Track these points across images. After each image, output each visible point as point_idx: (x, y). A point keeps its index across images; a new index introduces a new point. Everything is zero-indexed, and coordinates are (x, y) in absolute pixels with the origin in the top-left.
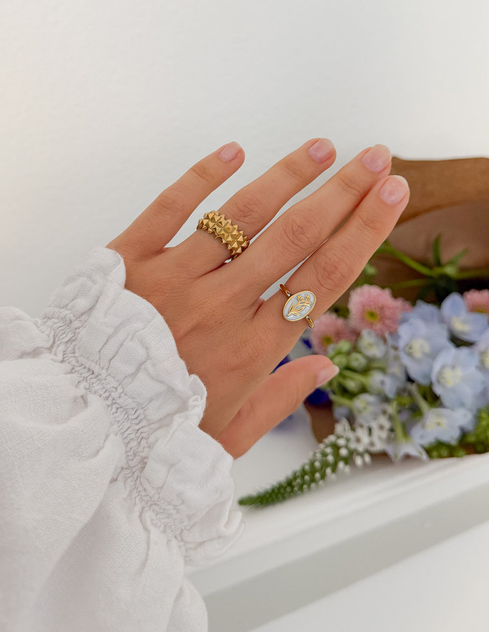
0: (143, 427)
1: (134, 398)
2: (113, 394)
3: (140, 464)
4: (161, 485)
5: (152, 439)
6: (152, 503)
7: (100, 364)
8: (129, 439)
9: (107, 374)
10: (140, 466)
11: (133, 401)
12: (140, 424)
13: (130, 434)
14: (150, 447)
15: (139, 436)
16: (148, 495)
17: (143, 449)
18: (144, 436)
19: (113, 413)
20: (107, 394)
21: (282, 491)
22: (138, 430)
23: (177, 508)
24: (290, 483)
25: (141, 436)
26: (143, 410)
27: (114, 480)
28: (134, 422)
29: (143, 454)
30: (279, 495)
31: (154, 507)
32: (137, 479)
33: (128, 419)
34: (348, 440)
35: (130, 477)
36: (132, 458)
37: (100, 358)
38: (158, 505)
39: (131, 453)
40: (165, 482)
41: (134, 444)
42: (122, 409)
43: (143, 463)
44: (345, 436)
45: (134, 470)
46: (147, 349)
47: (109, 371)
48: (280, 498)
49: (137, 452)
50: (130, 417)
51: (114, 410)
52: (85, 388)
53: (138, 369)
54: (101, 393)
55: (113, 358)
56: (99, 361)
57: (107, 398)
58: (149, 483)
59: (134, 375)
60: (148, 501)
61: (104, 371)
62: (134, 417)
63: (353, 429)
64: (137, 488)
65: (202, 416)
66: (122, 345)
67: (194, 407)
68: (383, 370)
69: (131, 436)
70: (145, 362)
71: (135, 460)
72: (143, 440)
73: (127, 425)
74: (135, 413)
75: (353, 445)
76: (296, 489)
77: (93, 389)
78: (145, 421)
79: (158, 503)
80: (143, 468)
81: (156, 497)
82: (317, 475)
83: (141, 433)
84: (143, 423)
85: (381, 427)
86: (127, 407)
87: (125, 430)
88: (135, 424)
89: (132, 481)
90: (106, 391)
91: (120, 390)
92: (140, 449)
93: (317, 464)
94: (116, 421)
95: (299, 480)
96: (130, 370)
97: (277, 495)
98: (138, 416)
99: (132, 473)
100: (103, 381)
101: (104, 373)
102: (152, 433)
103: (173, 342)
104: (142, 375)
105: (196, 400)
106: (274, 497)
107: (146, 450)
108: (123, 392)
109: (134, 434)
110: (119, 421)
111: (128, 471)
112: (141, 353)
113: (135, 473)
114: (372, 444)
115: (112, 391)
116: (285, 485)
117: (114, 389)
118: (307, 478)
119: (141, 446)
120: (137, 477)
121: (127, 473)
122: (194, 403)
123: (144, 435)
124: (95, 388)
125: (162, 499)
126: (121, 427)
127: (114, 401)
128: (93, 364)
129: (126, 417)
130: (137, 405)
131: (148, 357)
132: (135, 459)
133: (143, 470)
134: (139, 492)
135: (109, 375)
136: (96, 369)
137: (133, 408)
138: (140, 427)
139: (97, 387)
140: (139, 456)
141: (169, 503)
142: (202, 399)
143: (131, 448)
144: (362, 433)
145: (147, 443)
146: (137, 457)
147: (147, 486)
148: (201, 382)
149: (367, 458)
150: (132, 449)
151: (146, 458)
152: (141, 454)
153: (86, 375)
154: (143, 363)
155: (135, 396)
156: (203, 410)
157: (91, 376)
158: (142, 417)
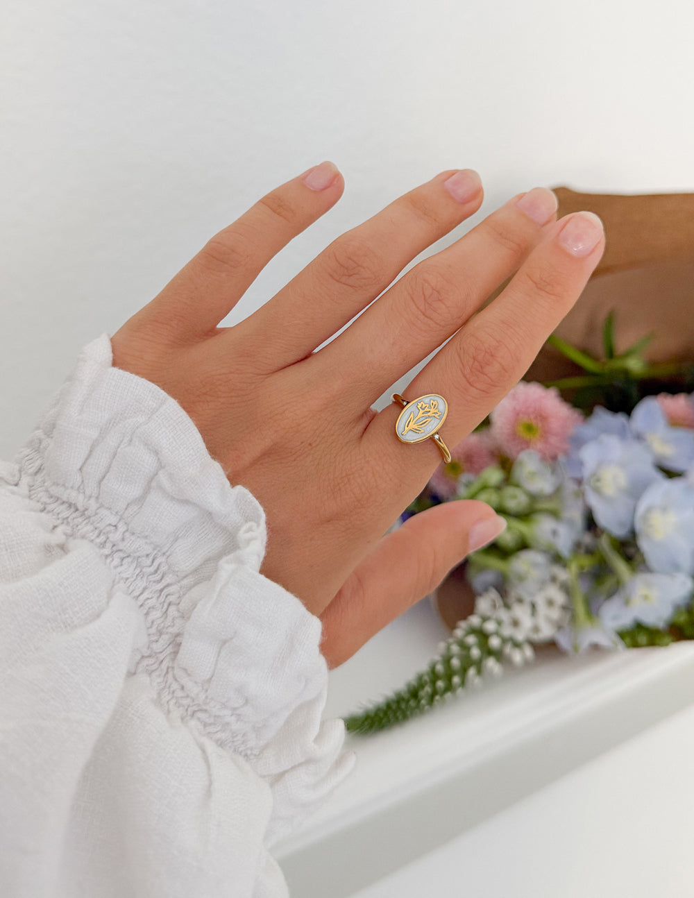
0: (168, 585)
1: (146, 537)
2: (111, 535)
3: (171, 646)
4: (208, 677)
5: (184, 604)
6: (195, 708)
7: (84, 493)
8: (146, 607)
9: (98, 505)
10: (170, 650)
11: (146, 543)
12: (163, 581)
13: (148, 599)
14: (184, 616)
15: (164, 602)
16: (188, 696)
17: (173, 622)
18: (171, 600)
19: (116, 567)
20: (102, 538)
21: (403, 706)
22: (162, 590)
23: (238, 712)
24: (414, 693)
25: (167, 601)
26: (165, 557)
27: (131, 674)
28: (152, 578)
29: (174, 630)
30: (399, 714)
31: (199, 715)
32: (167, 672)
33: (141, 575)
34: (499, 623)
35: (156, 670)
36: (156, 638)
37: (83, 481)
38: (206, 711)
39: (153, 630)
40: (214, 671)
41: (156, 614)
42: (129, 560)
43: (176, 644)
44: (494, 617)
45: (161, 657)
46: (156, 453)
47: (100, 500)
48: (400, 717)
49: (163, 628)
50: (144, 570)
51: (116, 561)
52: (66, 535)
53: (147, 490)
54: (92, 538)
55: (104, 477)
56: (81, 487)
57: (103, 545)
58: (189, 675)
59: (141, 500)
60: (189, 706)
61: (92, 501)
62: (152, 569)
63: (507, 606)
64: (169, 687)
65: (263, 553)
66: (115, 454)
67: (249, 541)
68: (555, 514)
69: (150, 603)
70: (157, 474)
71: (162, 641)
72: (170, 607)
73: (141, 584)
74: (153, 562)
75: (507, 631)
76: (423, 702)
77: (79, 534)
78: (171, 576)
79: (205, 707)
80: (176, 653)
81: (202, 696)
82: (456, 680)
83: (166, 596)
84: (167, 580)
85: (550, 603)
86: (138, 554)
87: (138, 594)
88: (154, 582)
89: (159, 676)
90: (100, 534)
91: (122, 528)
92: (168, 622)
93: (455, 662)
94: (122, 578)
95: (428, 689)
96: (136, 491)
97: (395, 712)
98: (158, 568)
99: (158, 663)
100: (92, 518)
101: (93, 505)
102: (184, 595)
103: (199, 436)
104: (154, 497)
105: (250, 530)
106: (391, 716)
107: (178, 622)
108: (127, 530)
109: (154, 600)
110: (127, 579)
111: (151, 661)
112: (147, 462)
113: (164, 663)
114: (536, 629)
115: (109, 532)
116: (406, 696)
117: (112, 528)
118: (440, 684)
119: (168, 617)
120: (168, 668)
121: (151, 663)
122: (248, 535)
123: (171, 598)
124: (80, 531)
125: (212, 699)
126: (131, 588)
127: (115, 549)
128: (74, 494)
129: (137, 571)
130: (154, 549)
131: (161, 466)
132: (160, 639)
133: (175, 657)
134: (173, 692)
135: (101, 506)
136: (80, 501)
137: (147, 555)
138: (165, 584)
139: (85, 528)
140: (167, 633)
141: (224, 706)
142: (258, 525)
143: (153, 622)
144: (522, 612)
145: (179, 611)
146: (163, 636)
147: (185, 680)
148: (255, 499)
149: (529, 652)
150: (155, 623)
151: (178, 635)
152: (170, 630)
153: (64, 514)
154: (152, 479)
155: (147, 534)
156: (264, 543)
157: (74, 515)
158: (164, 568)
